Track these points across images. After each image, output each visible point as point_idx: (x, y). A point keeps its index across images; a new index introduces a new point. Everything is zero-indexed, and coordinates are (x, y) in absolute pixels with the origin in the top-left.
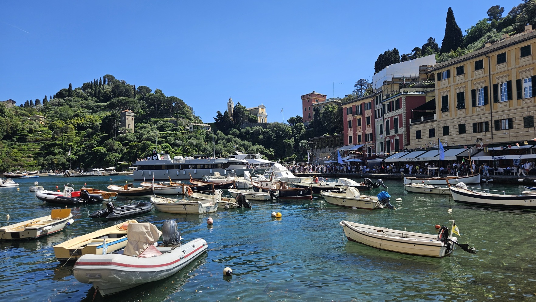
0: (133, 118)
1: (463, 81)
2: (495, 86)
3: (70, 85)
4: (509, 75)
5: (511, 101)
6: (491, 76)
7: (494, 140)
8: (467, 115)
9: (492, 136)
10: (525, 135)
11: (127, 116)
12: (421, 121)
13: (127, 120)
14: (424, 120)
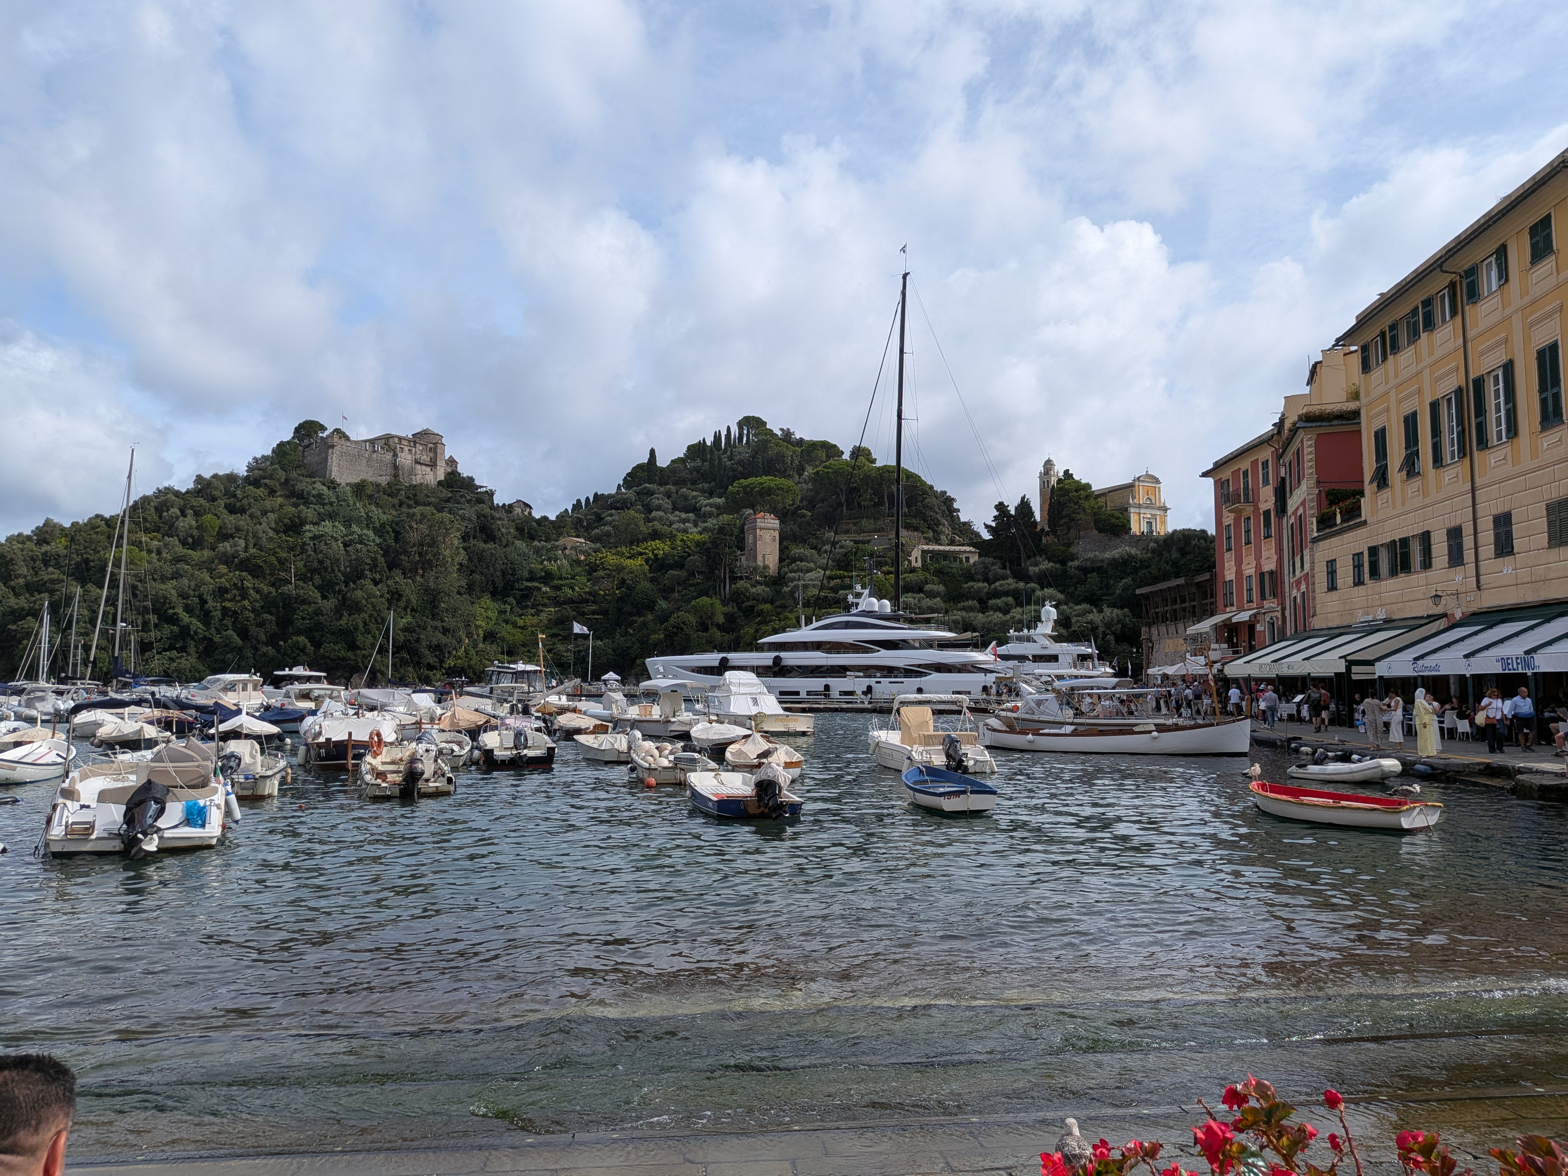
0: (777, 534)
1: (1413, 369)
2: (1479, 383)
4: (1506, 340)
5: (1515, 440)
6: (1469, 345)
7: (1485, 594)
8: (1427, 501)
9: (1478, 581)
10: (1552, 576)
11: (761, 529)
12: (1336, 525)
13: (759, 543)
14: (1343, 521)
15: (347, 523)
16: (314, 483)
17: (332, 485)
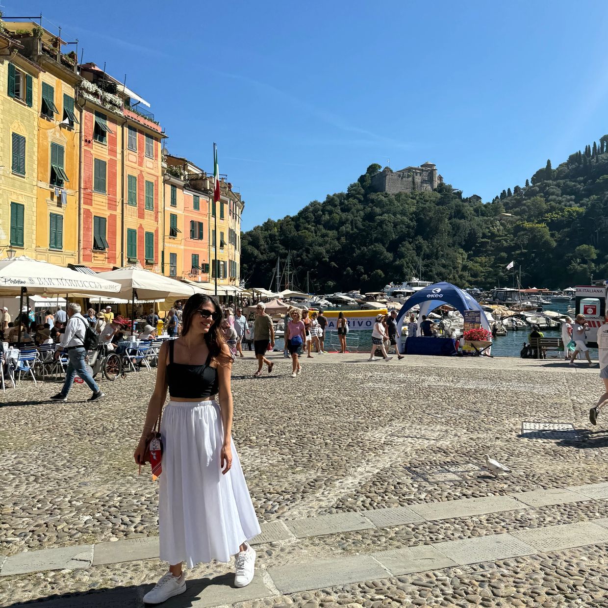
3: (549, 162)
15: (395, 214)
16: (378, 195)
17: (386, 196)
